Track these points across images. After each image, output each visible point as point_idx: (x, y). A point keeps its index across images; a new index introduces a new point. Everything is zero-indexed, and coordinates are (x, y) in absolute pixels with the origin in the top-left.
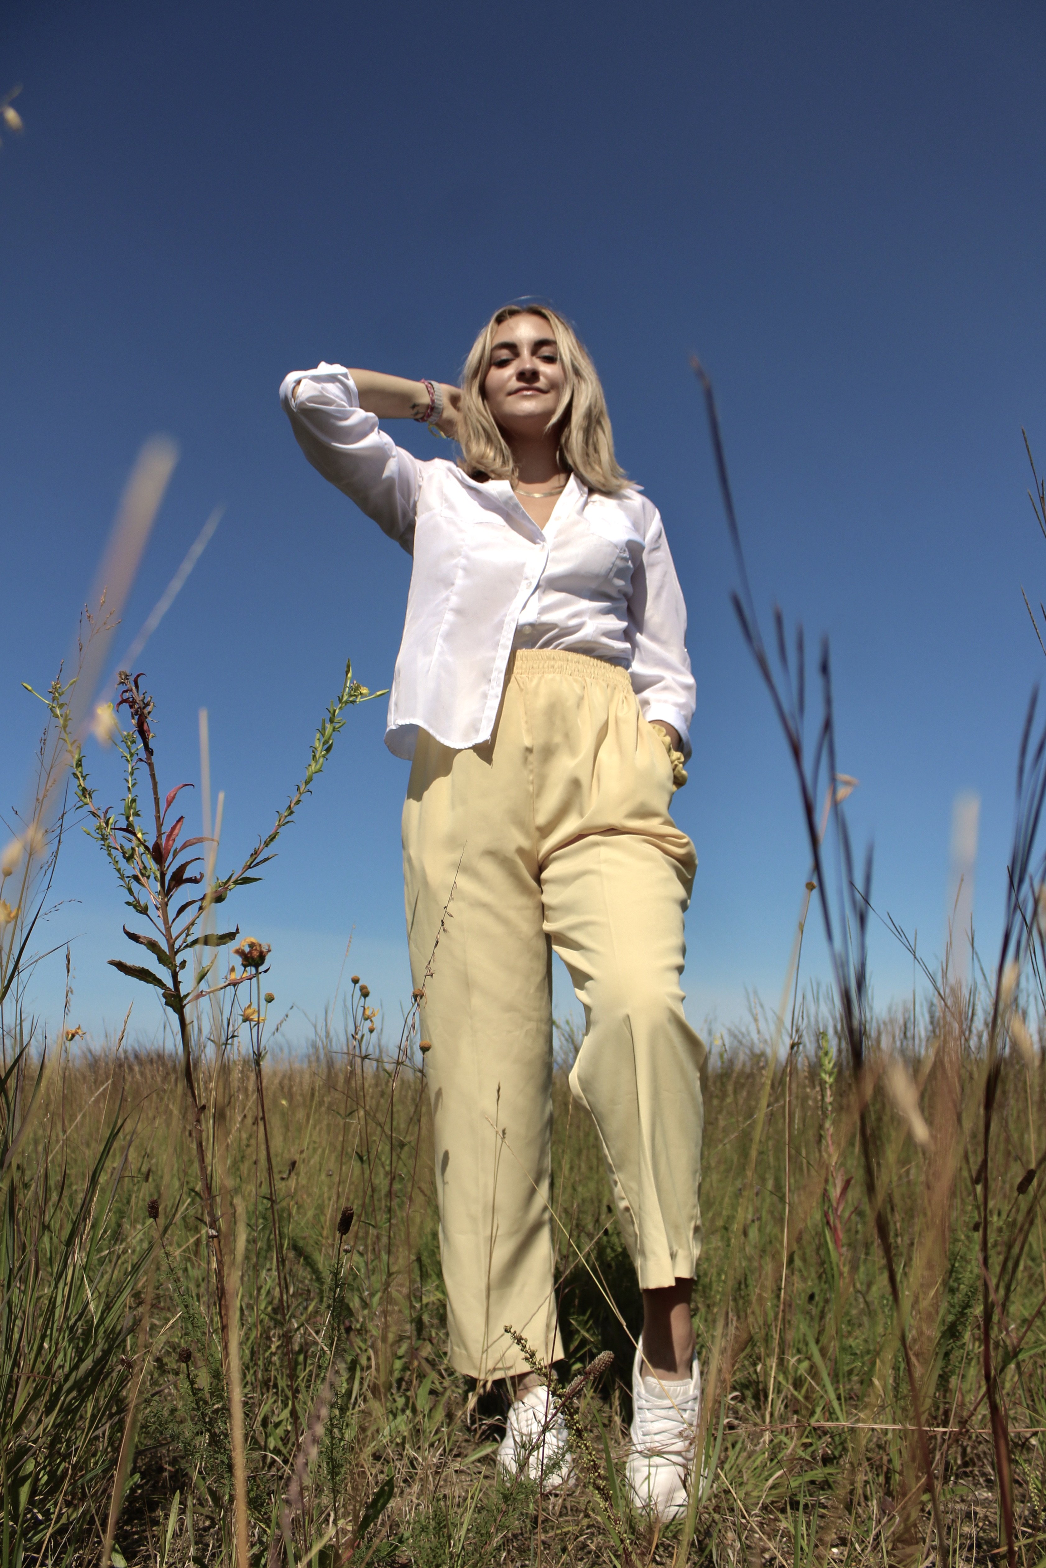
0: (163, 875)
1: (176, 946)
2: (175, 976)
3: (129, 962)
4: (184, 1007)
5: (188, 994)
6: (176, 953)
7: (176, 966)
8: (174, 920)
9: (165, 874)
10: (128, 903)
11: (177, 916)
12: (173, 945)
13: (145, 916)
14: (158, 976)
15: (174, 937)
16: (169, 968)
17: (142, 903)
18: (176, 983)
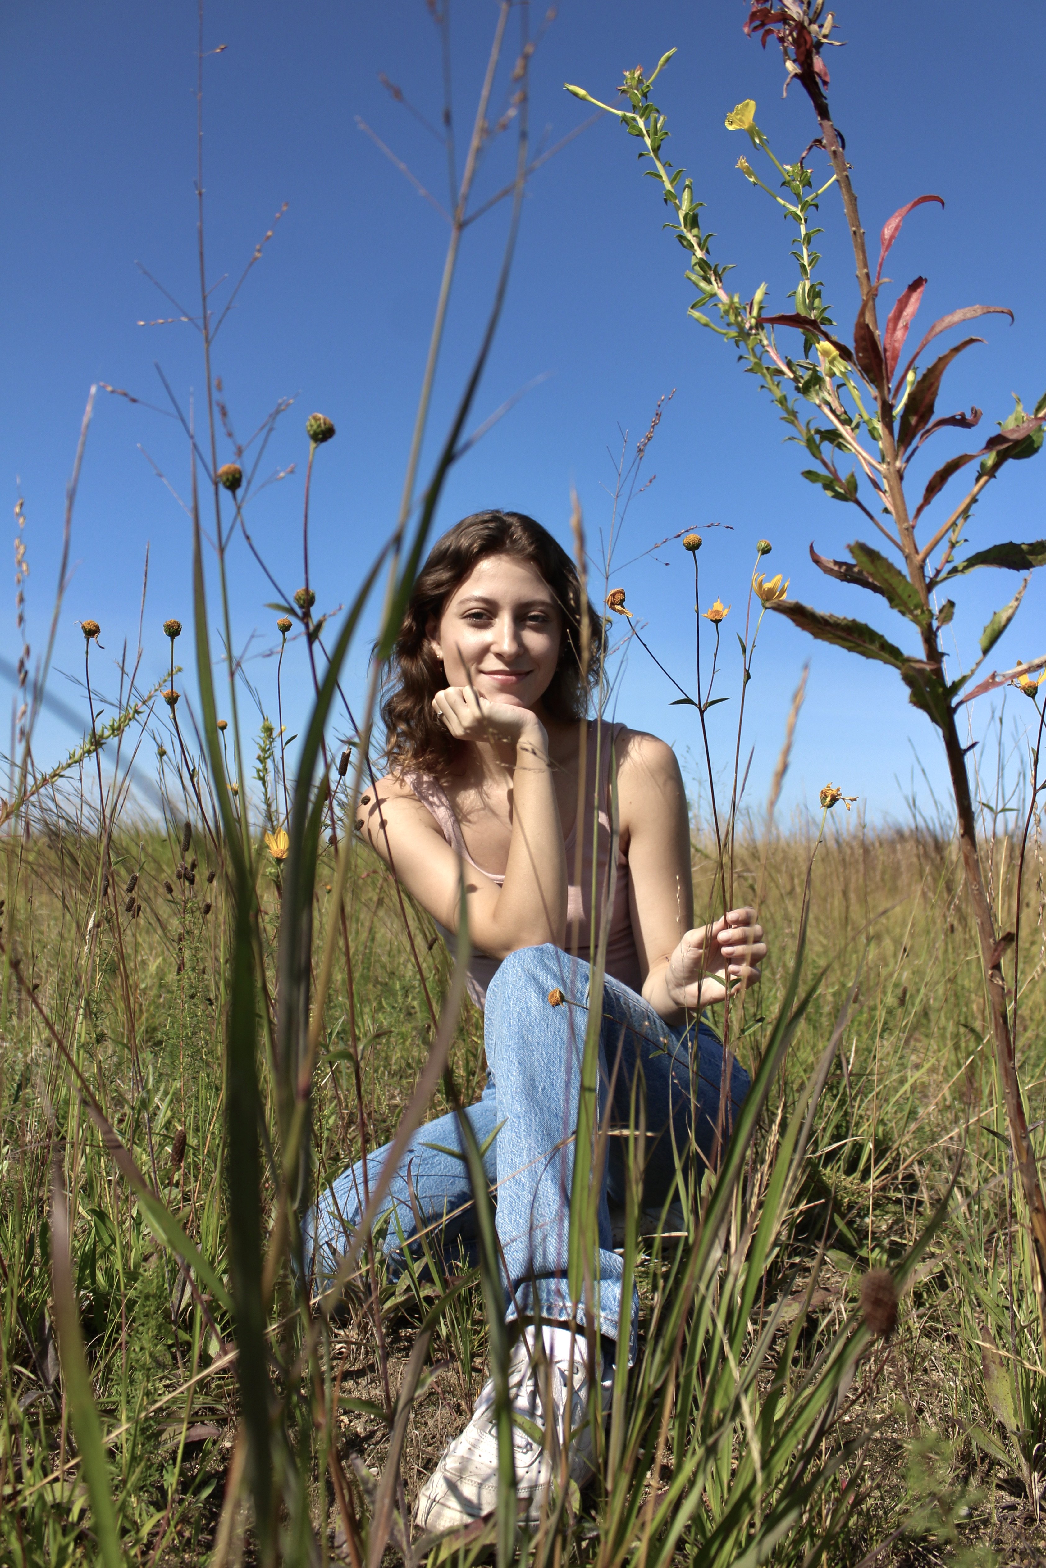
0: (887, 409)
1: (930, 572)
2: (930, 637)
3: (822, 609)
4: (955, 710)
5: (964, 679)
6: (930, 587)
7: (931, 615)
8: (920, 510)
9: (892, 407)
10: (810, 475)
11: (927, 500)
12: (922, 567)
13: (851, 505)
14: (892, 639)
15: (923, 550)
16: (916, 620)
17: (844, 476)
18: (935, 655)
